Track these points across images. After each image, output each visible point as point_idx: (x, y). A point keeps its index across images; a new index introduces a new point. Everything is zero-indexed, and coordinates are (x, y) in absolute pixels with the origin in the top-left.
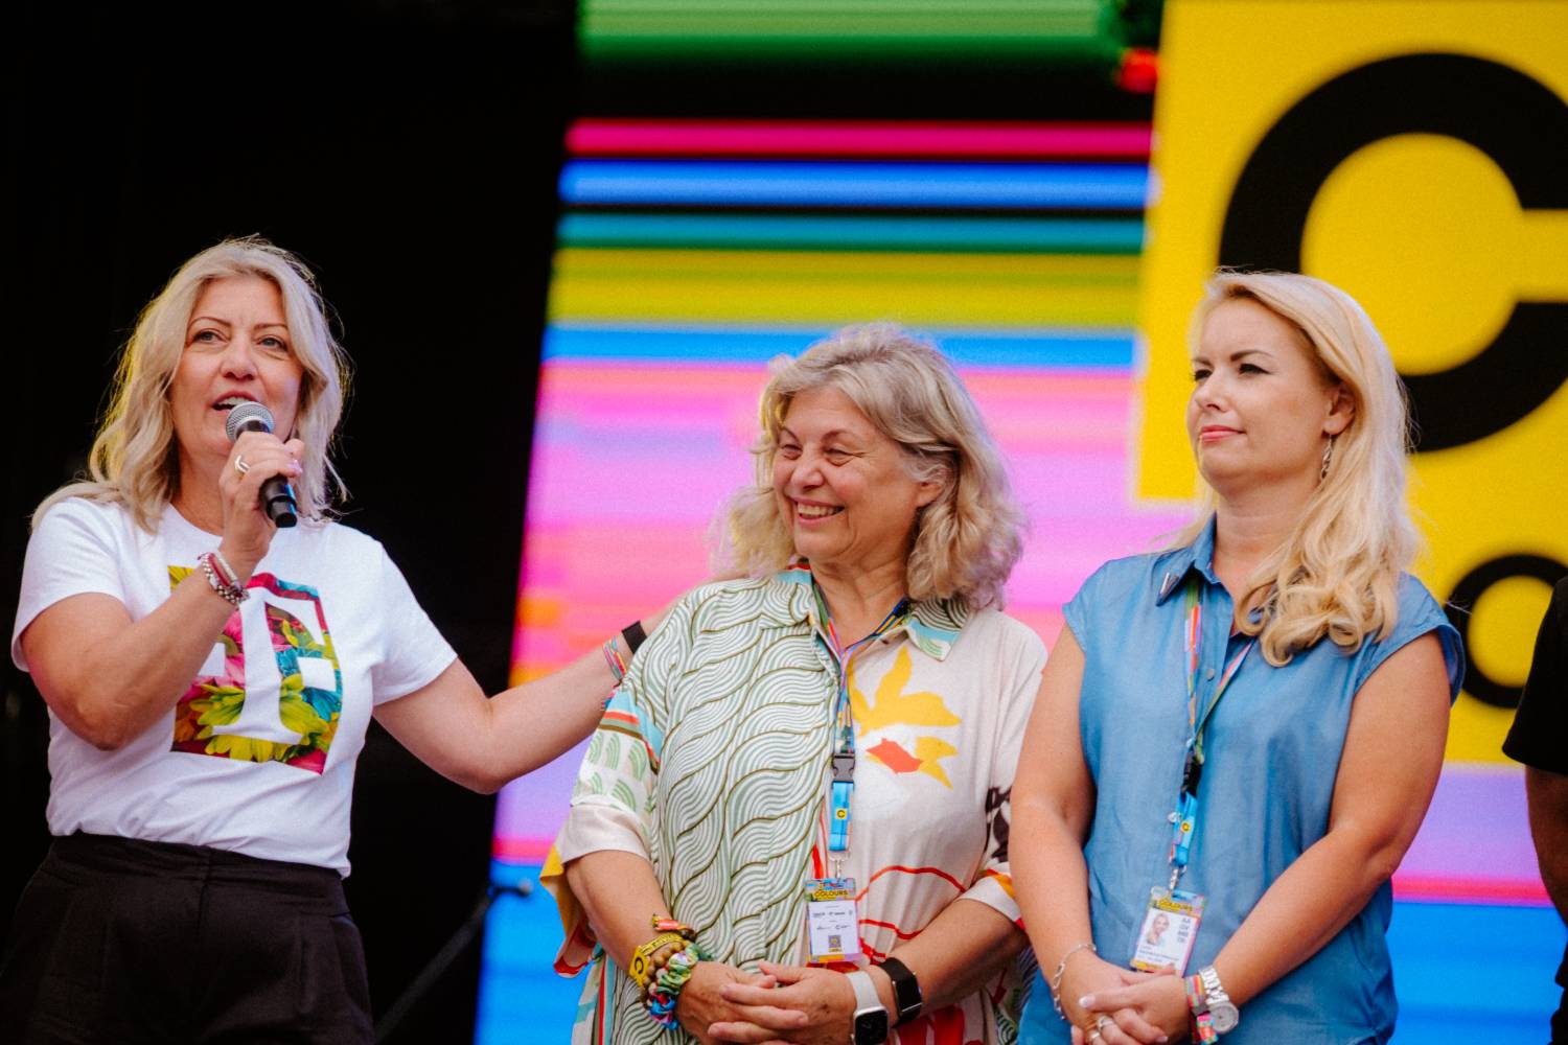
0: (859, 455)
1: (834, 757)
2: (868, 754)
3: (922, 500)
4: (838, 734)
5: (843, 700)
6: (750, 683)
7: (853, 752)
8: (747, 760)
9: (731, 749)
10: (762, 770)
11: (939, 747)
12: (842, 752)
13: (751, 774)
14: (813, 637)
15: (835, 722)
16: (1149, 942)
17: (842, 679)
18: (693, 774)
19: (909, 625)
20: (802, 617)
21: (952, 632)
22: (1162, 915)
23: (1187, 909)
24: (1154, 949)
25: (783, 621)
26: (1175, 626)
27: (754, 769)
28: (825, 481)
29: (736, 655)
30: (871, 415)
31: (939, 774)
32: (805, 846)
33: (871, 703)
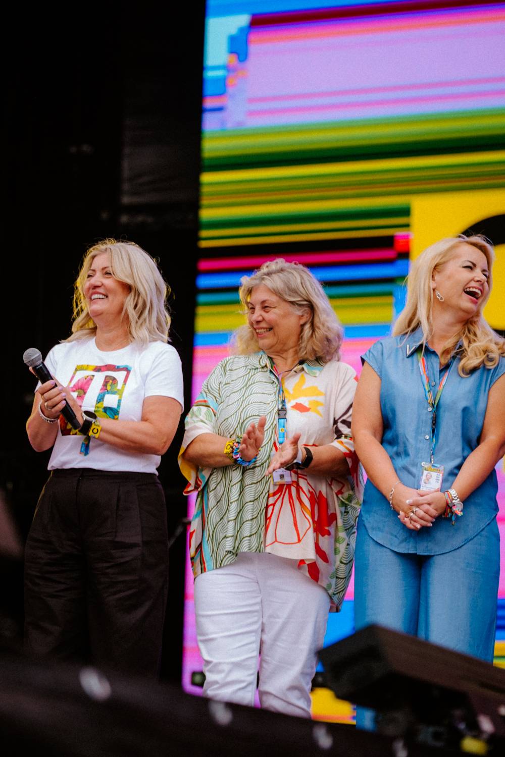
0: (275, 308)
1: (279, 410)
2: (291, 408)
3: (302, 322)
4: (280, 403)
5: (281, 391)
6: (247, 386)
7: (286, 408)
8: (248, 412)
9: (241, 409)
10: (253, 416)
11: (317, 403)
12: (282, 408)
13: (249, 417)
14: (269, 371)
15: (278, 399)
16: (425, 483)
17: (280, 384)
18: (227, 419)
19: (304, 366)
20: (265, 365)
21: (320, 367)
22: (429, 473)
23: (438, 471)
24: (427, 486)
25: (258, 367)
26: (415, 364)
27: (250, 415)
28: (264, 319)
29: (241, 377)
30: (276, 292)
31: (318, 413)
32: (271, 443)
33: (291, 391)
